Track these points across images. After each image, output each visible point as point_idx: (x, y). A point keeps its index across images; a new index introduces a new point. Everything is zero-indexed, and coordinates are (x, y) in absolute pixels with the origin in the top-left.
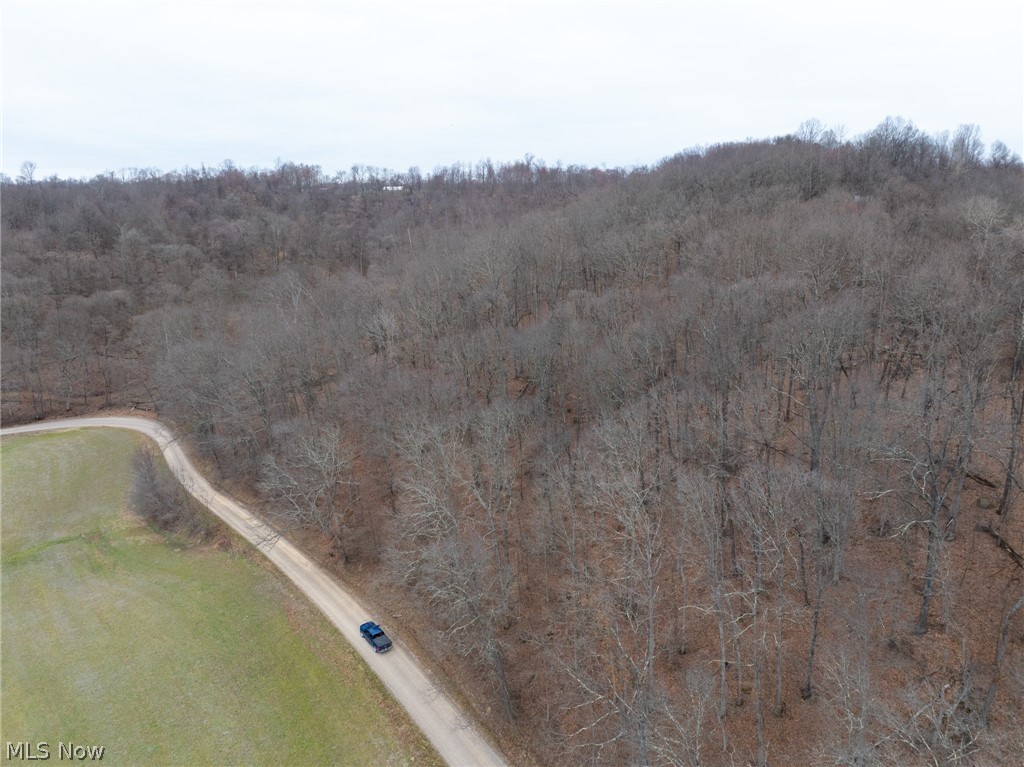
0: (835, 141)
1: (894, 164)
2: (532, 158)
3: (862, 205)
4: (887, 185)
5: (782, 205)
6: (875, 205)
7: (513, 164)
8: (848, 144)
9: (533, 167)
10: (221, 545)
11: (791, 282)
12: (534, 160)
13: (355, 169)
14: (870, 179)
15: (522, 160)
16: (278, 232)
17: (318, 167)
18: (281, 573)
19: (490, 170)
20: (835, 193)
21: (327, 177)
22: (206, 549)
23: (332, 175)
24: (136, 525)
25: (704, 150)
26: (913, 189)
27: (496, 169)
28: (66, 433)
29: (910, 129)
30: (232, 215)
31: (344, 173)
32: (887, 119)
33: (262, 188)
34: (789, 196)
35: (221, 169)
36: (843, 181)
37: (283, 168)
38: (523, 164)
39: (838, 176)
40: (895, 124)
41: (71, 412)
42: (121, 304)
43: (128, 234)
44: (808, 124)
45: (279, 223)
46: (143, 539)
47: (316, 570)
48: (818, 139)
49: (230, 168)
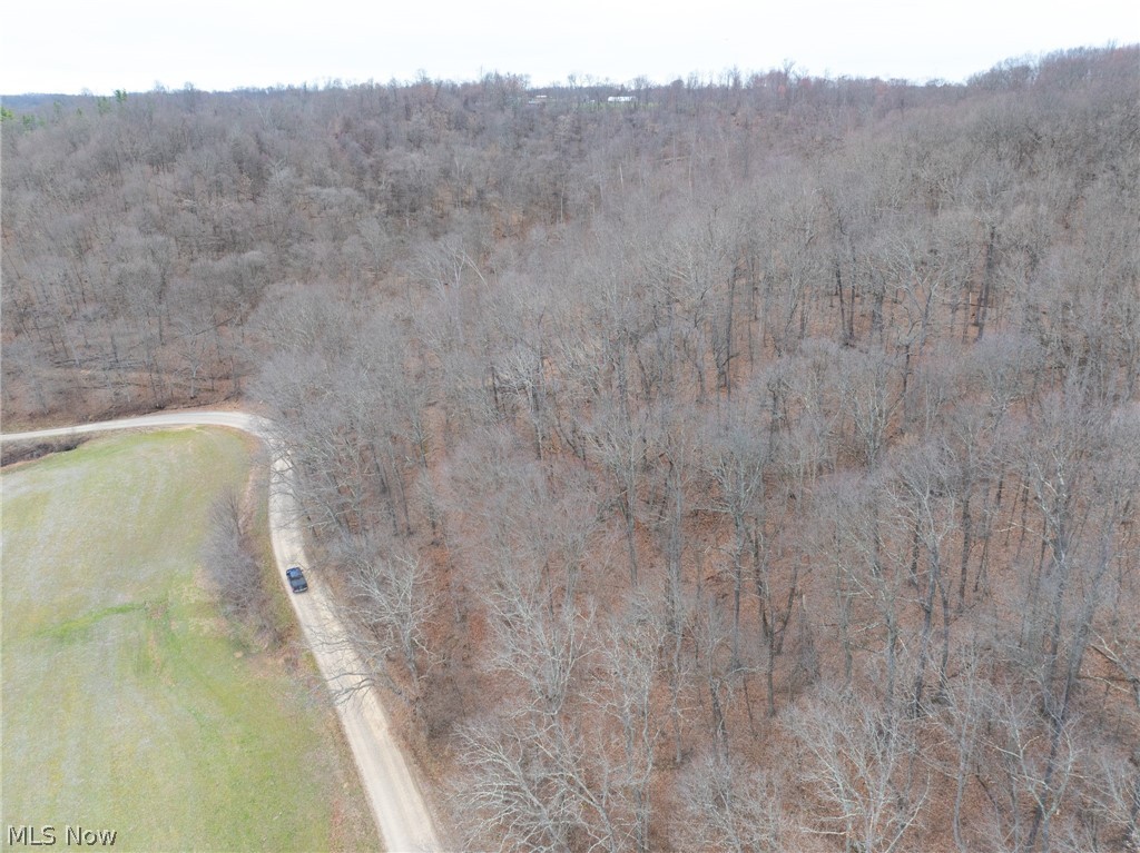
2: (791, 65)
7: (767, 72)
9: (792, 77)
10: (287, 660)
12: (795, 68)
15: (779, 67)
16: (463, 167)
17: (527, 76)
18: (343, 736)
19: (736, 80)
22: (270, 662)
24: (209, 599)
27: (744, 81)
28: (178, 433)
30: (416, 142)
33: (455, 105)
35: (414, 81)
37: (487, 77)
38: (779, 73)
41: (196, 402)
42: (257, 269)
43: (281, 175)
45: (466, 155)
46: (208, 624)
47: (389, 739)
49: (425, 79)
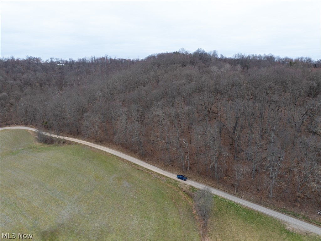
0: (188, 53)
1: (200, 59)
2: (107, 56)
3: (194, 68)
4: (199, 64)
5: (178, 68)
6: (196, 68)
7: (101, 57)
8: (190, 54)
11: (182, 82)
12: (108, 57)
13: (51, 59)
14: (196, 62)
15: (104, 56)
17: (40, 58)
20: (189, 66)
21: (43, 61)
23: (45, 61)
25: (156, 55)
26: (204, 65)
29: (203, 51)
30: (22, 73)
31: (48, 60)
32: (198, 49)
34: (179, 67)
36: (190, 63)
38: (104, 58)
39: (189, 62)
40: (200, 50)
44: (181, 49)
48: (183, 53)
